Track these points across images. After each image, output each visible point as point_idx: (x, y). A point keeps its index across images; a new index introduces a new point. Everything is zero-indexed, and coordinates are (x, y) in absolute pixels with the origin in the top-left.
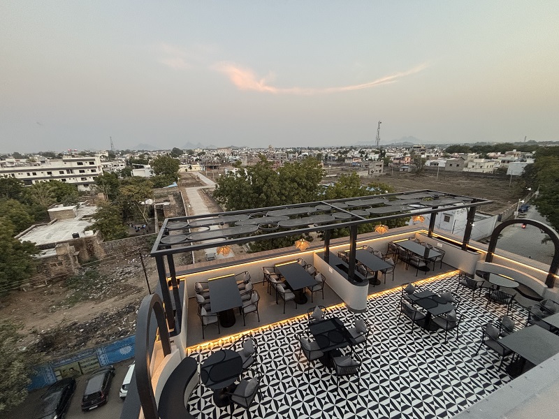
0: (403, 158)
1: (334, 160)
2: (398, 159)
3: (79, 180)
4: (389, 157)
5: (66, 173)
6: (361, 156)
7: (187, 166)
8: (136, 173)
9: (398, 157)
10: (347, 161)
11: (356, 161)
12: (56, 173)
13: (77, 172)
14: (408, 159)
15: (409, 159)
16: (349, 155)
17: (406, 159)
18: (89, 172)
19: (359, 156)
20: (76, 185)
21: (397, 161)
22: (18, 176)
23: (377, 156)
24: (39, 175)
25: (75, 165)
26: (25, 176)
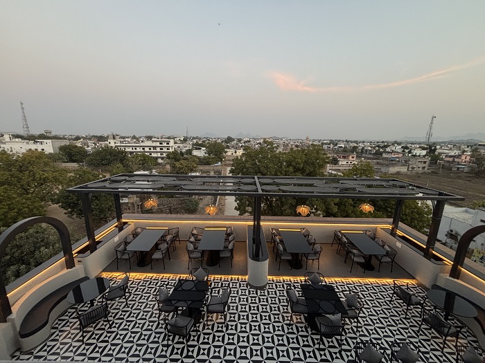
0: (459, 155)
1: (370, 154)
2: (451, 157)
3: (159, 155)
4: (440, 154)
5: (152, 150)
6: (403, 151)
7: (233, 150)
8: (195, 153)
9: (453, 154)
10: (384, 155)
11: (396, 156)
12: (147, 149)
13: (158, 149)
14: (466, 158)
15: (468, 158)
16: (388, 149)
17: (463, 157)
18: (165, 150)
19: (400, 151)
20: (157, 158)
21: (451, 159)
22: (127, 150)
23: (424, 152)
24: (138, 149)
25: (158, 144)
26: (130, 150)
